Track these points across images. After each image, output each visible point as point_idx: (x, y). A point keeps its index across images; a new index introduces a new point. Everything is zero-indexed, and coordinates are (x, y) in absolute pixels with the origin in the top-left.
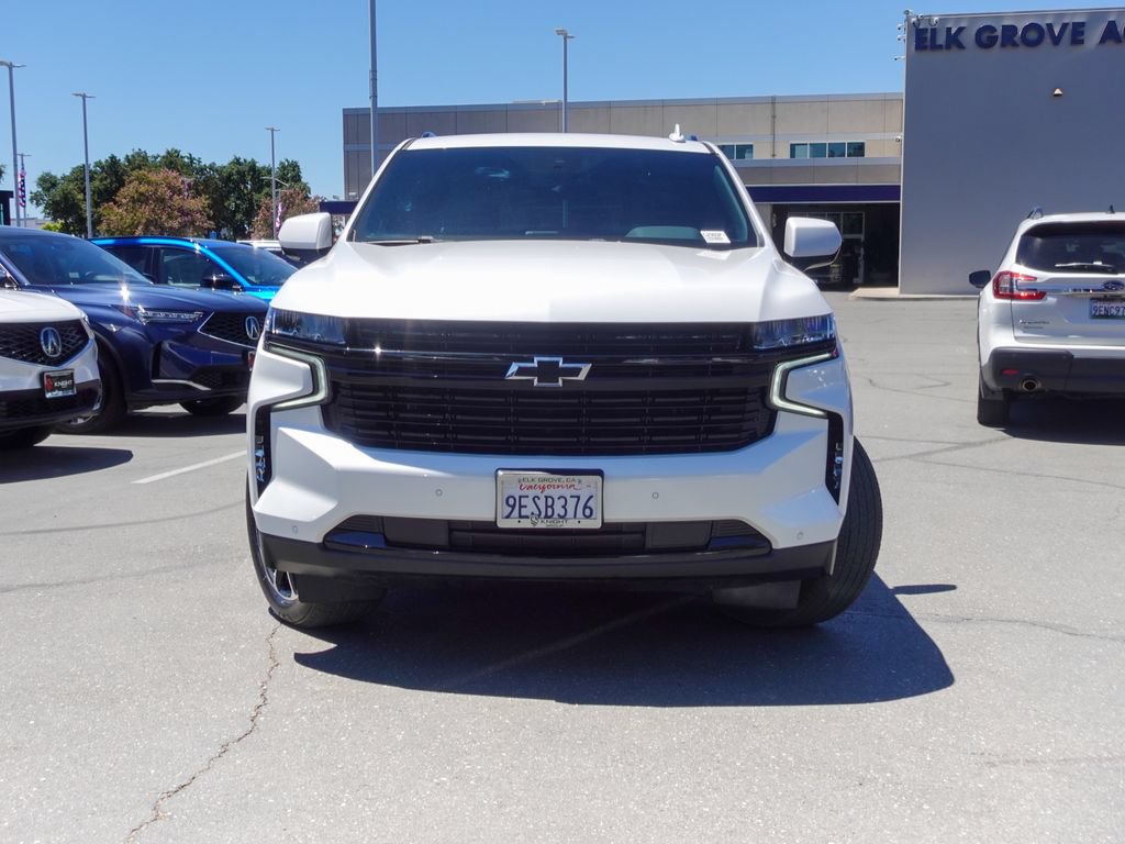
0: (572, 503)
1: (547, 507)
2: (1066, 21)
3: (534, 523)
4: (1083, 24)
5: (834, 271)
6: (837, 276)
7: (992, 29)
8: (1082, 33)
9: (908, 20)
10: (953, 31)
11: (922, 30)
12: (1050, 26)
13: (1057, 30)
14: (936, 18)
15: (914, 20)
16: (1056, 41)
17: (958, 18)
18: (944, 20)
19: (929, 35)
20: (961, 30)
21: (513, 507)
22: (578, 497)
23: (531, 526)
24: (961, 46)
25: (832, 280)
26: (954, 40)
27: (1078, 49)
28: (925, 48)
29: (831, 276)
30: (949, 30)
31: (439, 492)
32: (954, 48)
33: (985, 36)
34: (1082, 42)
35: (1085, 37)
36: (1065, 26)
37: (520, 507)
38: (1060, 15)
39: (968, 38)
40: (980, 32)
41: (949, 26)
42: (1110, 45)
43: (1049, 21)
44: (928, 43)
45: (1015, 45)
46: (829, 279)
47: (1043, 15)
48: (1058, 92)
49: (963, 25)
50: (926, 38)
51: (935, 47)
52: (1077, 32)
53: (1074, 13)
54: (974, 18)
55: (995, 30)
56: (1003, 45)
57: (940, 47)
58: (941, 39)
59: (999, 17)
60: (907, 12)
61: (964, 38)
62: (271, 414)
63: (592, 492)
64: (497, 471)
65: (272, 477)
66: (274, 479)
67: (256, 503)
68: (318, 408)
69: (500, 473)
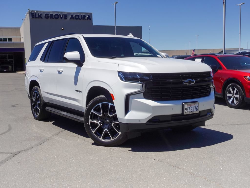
0: (195, 108)
1: (191, 109)
2: (63, 14)
3: (190, 113)
4: (66, 15)
5: (10, 68)
6: (11, 69)
7: (48, 15)
8: (66, 17)
9: (29, 11)
10: (40, 14)
11: (33, 13)
12: (60, 15)
13: (61, 16)
14: (36, 11)
15: (31, 11)
16: (61, 18)
17: (40, 12)
18: (37, 12)
19: (34, 15)
20: (41, 14)
21: (186, 110)
22: (196, 107)
23: (189, 114)
24: (42, 18)
25: (10, 70)
26: (40, 16)
27: (66, 20)
28: (34, 18)
29: (9, 69)
30: (39, 14)
31: (173, 109)
32: (40, 18)
33: (47, 16)
34: (67, 19)
35: (67, 18)
36: (63, 15)
37: (187, 110)
38: (62, 13)
39: (43, 16)
40: (45, 15)
41: (39, 13)
42: (72, 19)
43: (60, 14)
44: (34, 17)
45: (53, 18)
46: (9, 70)
47: (58, 12)
48: (63, 29)
49: (42, 13)
50: (34, 16)
51: (36, 18)
52: (65, 16)
53: (64, 12)
54: (44, 12)
55: (49, 15)
56: (51, 18)
57: (37, 18)
58: (37, 16)
59: (49, 12)
60: (29, 9)
61: (42, 16)
62: (130, 96)
63: (197, 105)
64: (182, 103)
65: (129, 110)
66: (130, 111)
67: (125, 117)
68: (142, 93)
69: (183, 103)
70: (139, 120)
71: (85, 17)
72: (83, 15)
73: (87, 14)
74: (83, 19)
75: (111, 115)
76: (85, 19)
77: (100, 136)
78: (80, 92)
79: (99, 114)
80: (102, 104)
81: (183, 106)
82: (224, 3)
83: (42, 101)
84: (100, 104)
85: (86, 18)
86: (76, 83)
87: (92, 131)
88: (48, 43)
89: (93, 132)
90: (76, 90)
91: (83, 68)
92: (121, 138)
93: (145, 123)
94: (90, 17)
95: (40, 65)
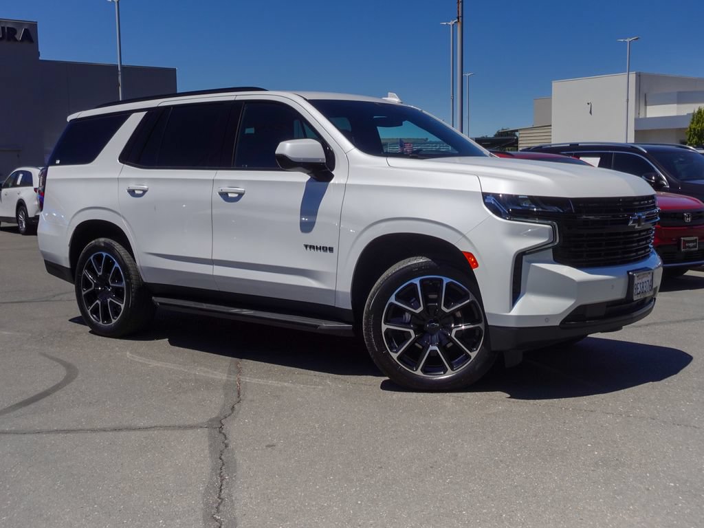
0: (647, 283)
1: (642, 288)
3: (640, 296)
21: (636, 289)
22: (649, 281)
37: (638, 289)
62: (524, 257)
63: (650, 278)
64: (628, 272)
65: (521, 294)
66: (524, 294)
67: (511, 310)
68: (551, 250)
69: (630, 273)
70: (547, 318)
71: (16, 33)
72: (8, 28)
73: (20, 24)
74: (9, 40)
75: (448, 309)
76: (16, 40)
77: (414, 365)
78: (331, 249)
79: (412, 308)
80: (421, 282)
81: (631, 280)
82: (460, 18)
83: (133, 281)
84: (417, 281)
85: (19, 36)
86: (307, 227)
87: (391, 353)
88: (145, 113)
89: (395, 356)
90: (306, 246)
91: (334, 185)
92: (477, 367)
93: (557, 323)
94: (30, 35)
95: (123, 175)
